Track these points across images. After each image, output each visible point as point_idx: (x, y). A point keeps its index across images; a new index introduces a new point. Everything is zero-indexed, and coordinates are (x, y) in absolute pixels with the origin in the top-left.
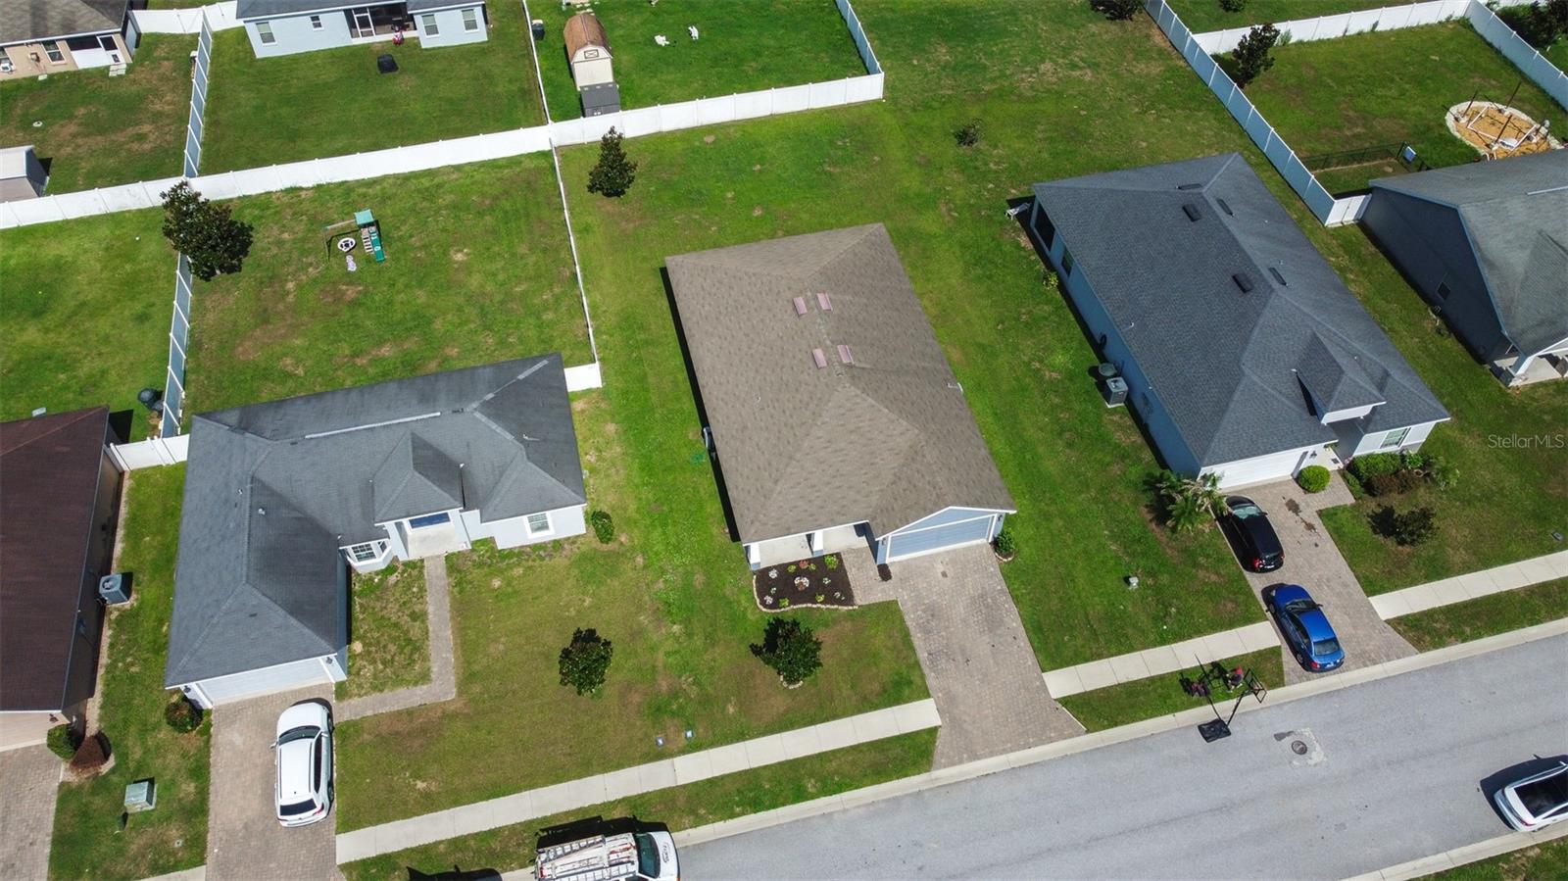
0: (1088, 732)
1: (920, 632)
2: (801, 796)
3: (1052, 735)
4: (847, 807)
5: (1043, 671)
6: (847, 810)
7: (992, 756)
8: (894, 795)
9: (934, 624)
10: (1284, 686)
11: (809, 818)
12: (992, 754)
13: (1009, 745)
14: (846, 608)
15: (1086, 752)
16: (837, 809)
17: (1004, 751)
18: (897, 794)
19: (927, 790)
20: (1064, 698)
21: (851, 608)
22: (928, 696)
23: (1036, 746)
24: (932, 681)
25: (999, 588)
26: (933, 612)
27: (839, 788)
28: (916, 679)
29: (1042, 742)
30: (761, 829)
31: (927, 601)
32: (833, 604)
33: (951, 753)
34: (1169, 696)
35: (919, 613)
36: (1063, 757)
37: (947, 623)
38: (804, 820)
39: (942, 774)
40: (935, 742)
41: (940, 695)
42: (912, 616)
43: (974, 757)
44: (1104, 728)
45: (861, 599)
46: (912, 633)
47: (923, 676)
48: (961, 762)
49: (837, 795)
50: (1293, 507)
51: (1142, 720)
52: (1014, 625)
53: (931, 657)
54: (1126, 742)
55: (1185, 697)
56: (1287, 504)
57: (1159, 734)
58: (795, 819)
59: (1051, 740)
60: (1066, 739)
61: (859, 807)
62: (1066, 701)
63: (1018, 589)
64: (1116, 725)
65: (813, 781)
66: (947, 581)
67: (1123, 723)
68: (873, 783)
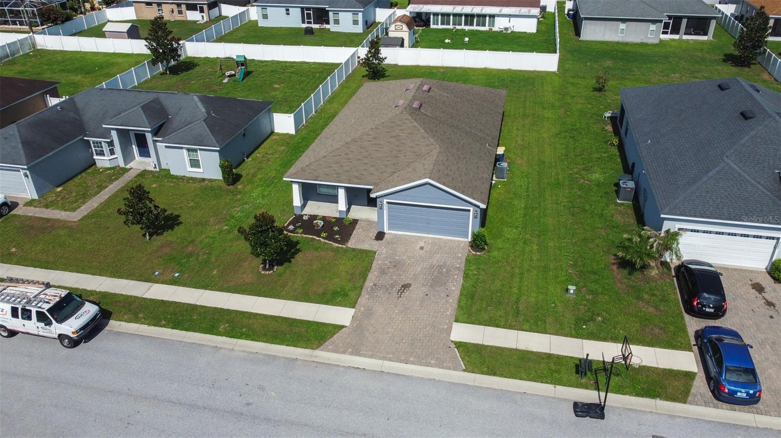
0: (464, 370)
1: (378, 272)
2: (211, 330)
3: (433, 362)
4: (235, 348)
5: (457, 321)
6: (234, 350)
7: (371, 358)
8: (275, 354)
9: (392, 270)
10: (685, 403)
11: (203, 345)
12: (371, 357)
13: (391, 356)
14: (337, 245)
15: (453, 384)
16: (227, 347)
17: (384, 358)
18: (278, 355)
19: (301, 360)
20: (460, 342)
21: (340, 246)
22: (354, 307)
23: (414, 364)
24: (363, 300)
25: (458, 266)
26: (396, 265)
27: (240, 336)
28: (352, 295)
29: (420, 364)
30: (167, 339)
31: (396, 258)
32: (330, 241)
33: (341, 345)
34: (558, 372)
35: (386, 262)
36: (430, 379)
37: (402, 273)
38: (199, 345)
39: (322, 355)
40: (334, 334)
41: (362, 309)
42: (380, 262)
43: (357, 352)
44: (482, 373)
45: (352, 244)
46: (371, 271)
47: (359, 295)
48: (344, 352)
49: (236, 340)
50: (759, 288)
51: (520, 379)
52: (454, 288)
53: (374, 287)
54: (495, 389)
55: (574, 377)
56: (752, 285)
57: (531, 394)
58: (194, 342)
59: (428, 365)
60: (442, 368)
61: (243, 351)
62: (459, 345)
63: (472, 271)
64: (494, 374)
65: (227, 325)
66: (421, 252)
67: (501, 375)
68: (267, 342)
